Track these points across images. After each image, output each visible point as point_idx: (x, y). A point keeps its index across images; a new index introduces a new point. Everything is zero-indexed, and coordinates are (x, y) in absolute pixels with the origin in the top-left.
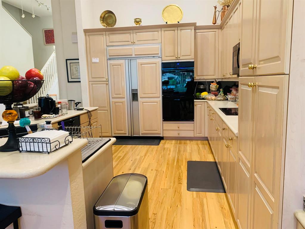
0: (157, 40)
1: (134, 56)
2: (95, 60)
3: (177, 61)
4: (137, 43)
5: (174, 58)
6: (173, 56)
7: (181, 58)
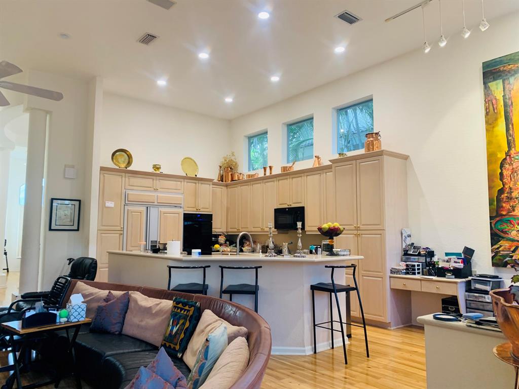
0: (179, 190)
1: (156, 204)
2: (109, 204)
3: (197, 213)
4: (159, 190)
5: (195, 209)
6: (194, 208)
7: (202, 210)
